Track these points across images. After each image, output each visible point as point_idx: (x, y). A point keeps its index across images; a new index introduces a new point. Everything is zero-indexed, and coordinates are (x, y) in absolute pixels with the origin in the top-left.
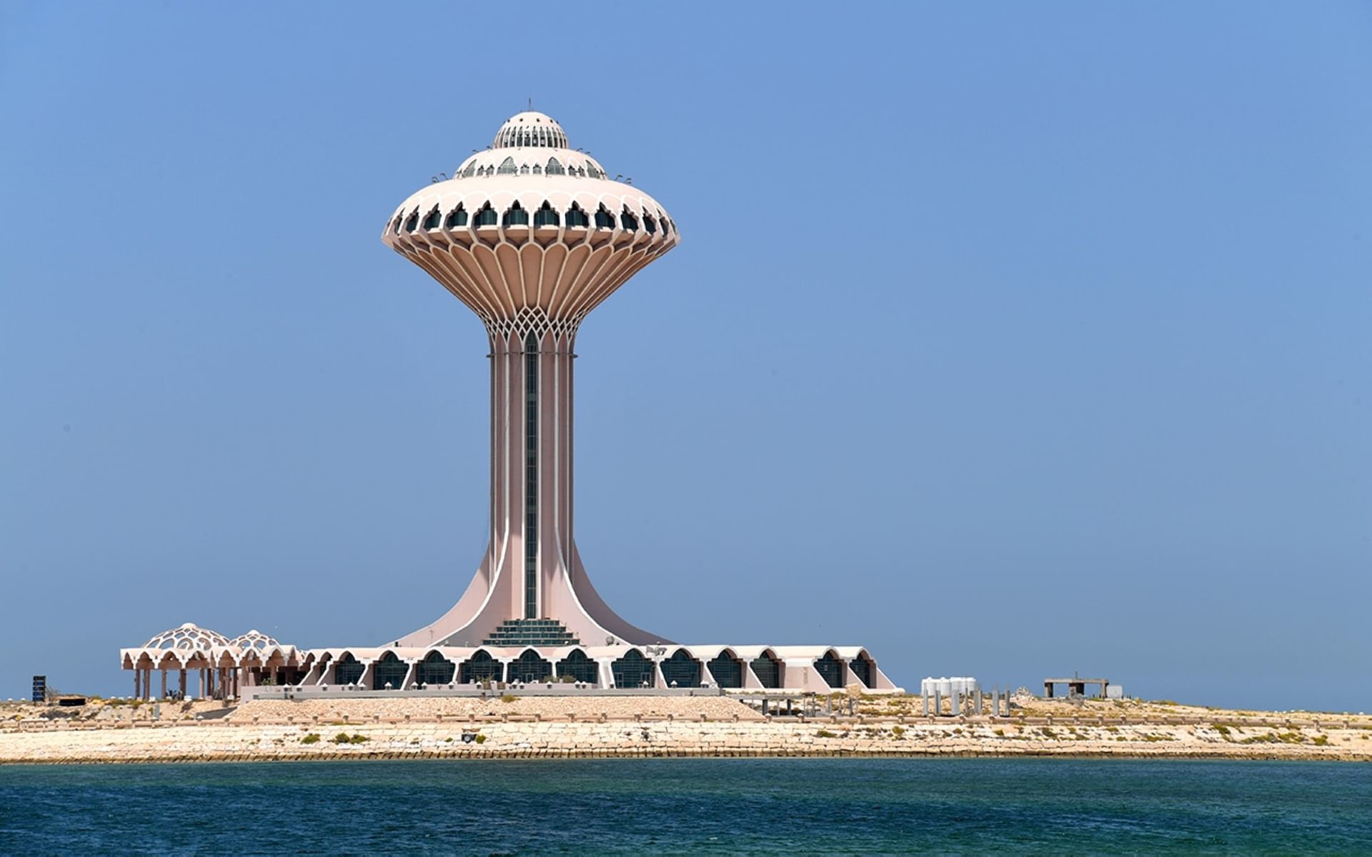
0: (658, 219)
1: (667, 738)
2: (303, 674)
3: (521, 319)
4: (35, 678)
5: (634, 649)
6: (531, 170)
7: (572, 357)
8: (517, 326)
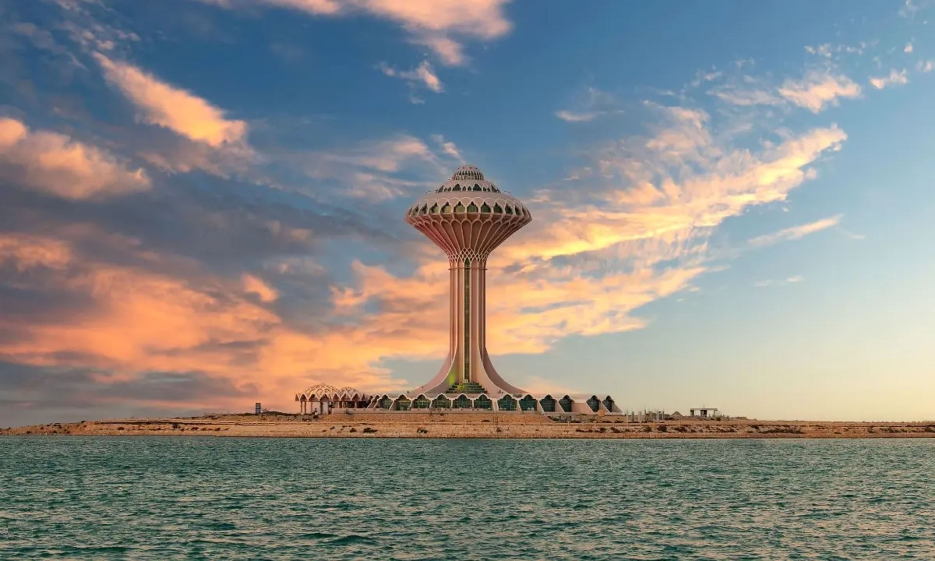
0: (521, 210)
1: (508, 432)
2: (368, 404)
3: (463, 253)
4: (256, 404)
5: (508, 395)
6: (467, 190)
7: (485, 270)
8: (461, 256)
